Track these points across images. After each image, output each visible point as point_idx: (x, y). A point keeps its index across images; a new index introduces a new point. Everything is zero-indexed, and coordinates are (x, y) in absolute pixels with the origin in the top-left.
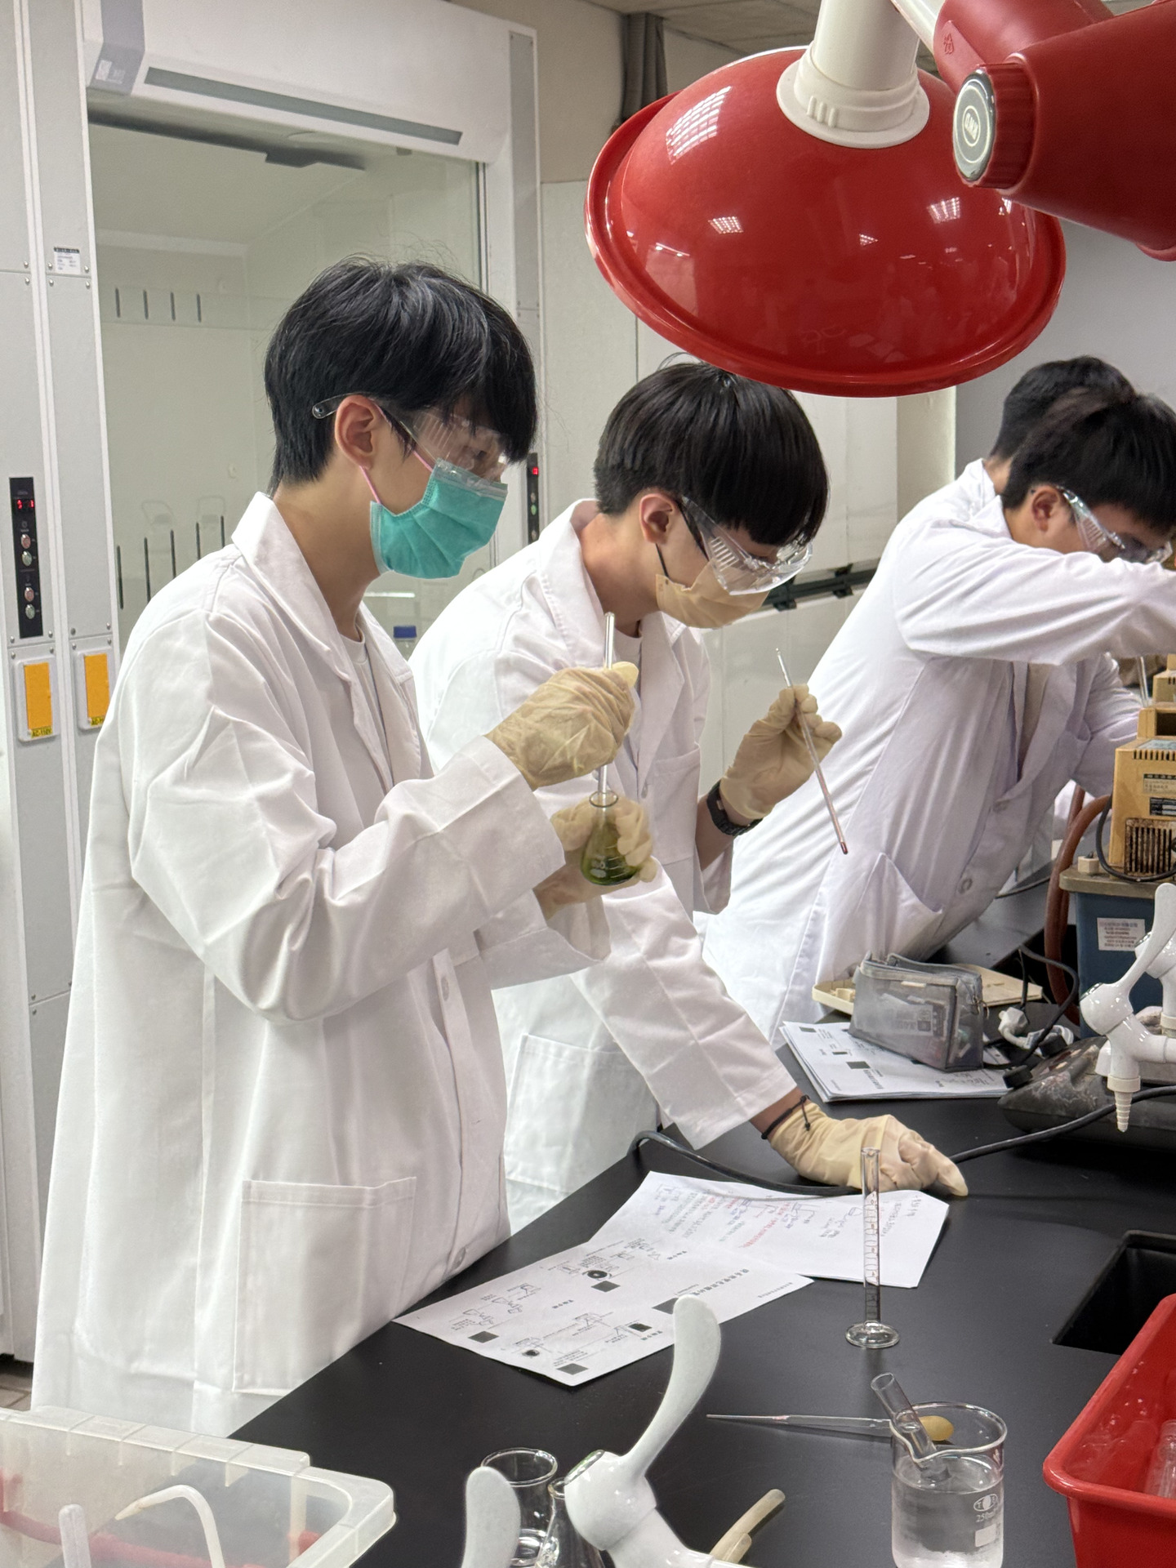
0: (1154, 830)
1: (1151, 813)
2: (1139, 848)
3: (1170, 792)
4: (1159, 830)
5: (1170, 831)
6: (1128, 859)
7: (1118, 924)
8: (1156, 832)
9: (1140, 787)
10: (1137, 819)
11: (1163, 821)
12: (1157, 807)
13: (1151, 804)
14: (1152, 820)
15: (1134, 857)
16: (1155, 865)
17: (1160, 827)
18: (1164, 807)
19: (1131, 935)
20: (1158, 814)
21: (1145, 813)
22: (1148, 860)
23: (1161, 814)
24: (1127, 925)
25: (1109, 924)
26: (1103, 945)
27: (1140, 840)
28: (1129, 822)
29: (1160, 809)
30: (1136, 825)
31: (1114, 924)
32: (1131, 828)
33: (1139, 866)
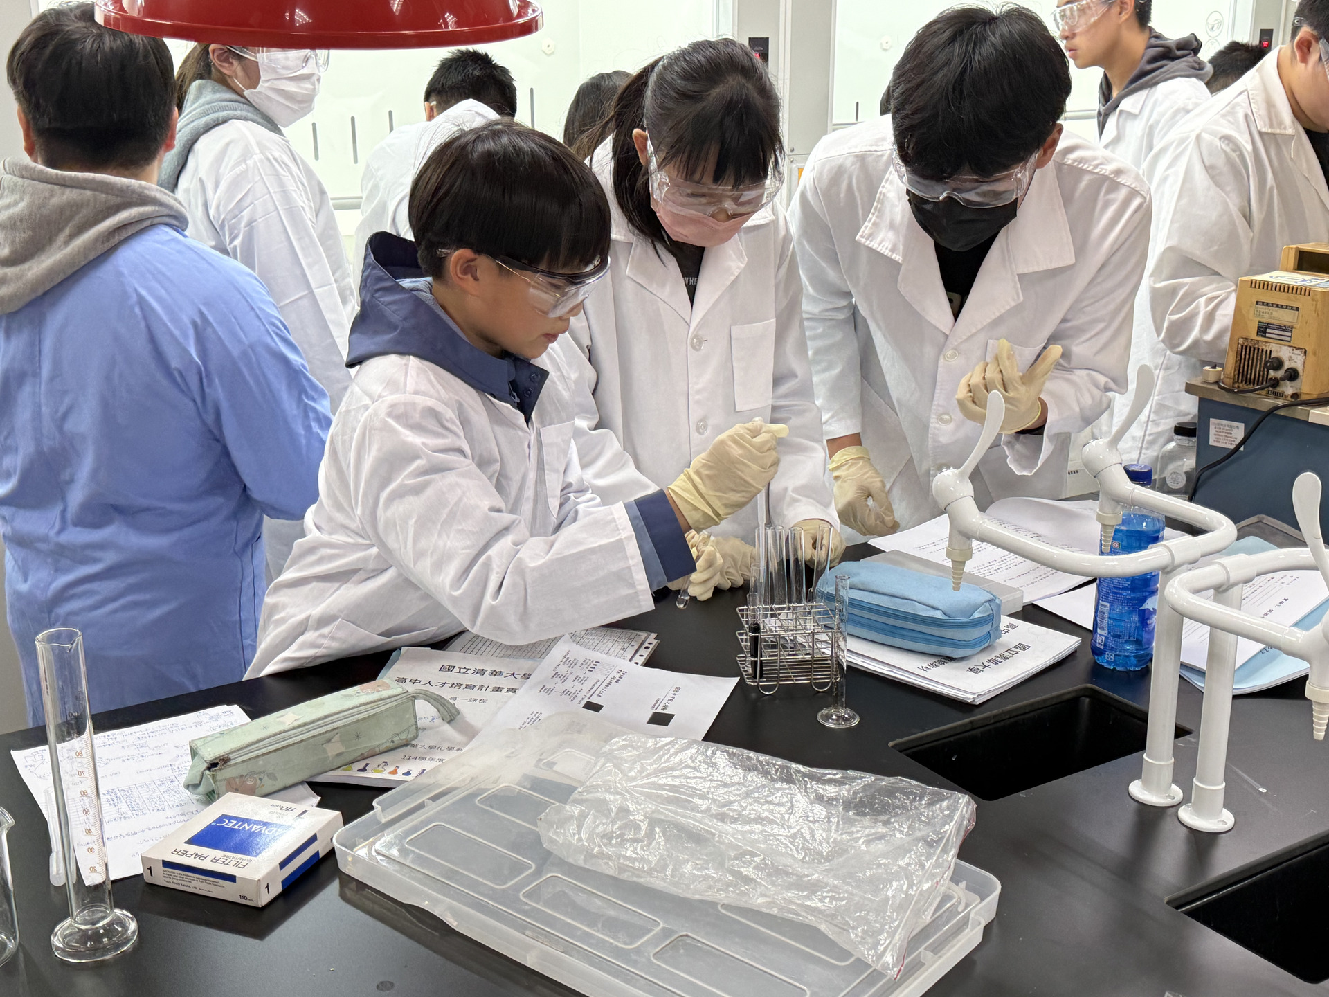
0: (1258, 349)
1: (1258, 334)
2: (1246, 363)
3: (1274, 318)
4: (1262, 350)
5: (1271, 351)
6: (1237, 372)
7: (1225, 425)
8: (1260, 351)
9: (1254, 311)
10: (1246, 339)
11: (1266, 342)
12: (1262, 330)
13: (1258, 327)
14: (1258, 341)
16: (1257, 379)
17: (1263, 347)
18: (1268, 330)
19: (1231, 435)
20: (1262, 336)
21: (1253, 335)
22: (1251, 374)
23: (1265, 337)
24: (1231, 427)
25: (1218, 424)
26: (1212, 443)
27: (1247, 356)
28: (1241, 341)
29: (1265, 332)
30: (1245, 344)
31: (1221, 425)
32: (1242, 346)
33: (1244, 379)
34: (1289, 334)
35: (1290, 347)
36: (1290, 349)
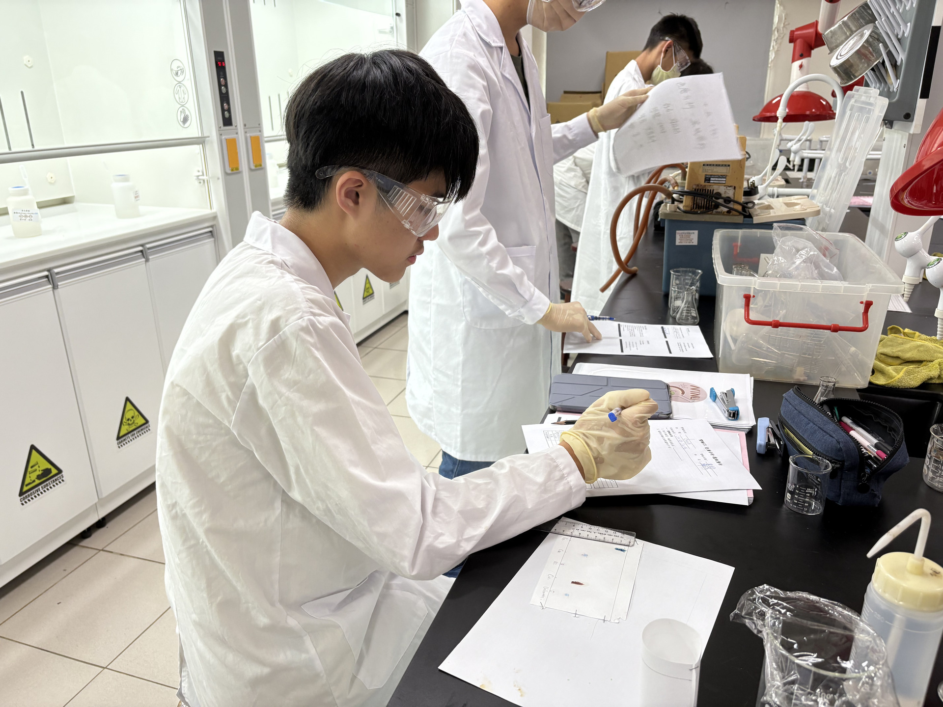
0: (705, 190)
1: (705, 182)
3: (715, 172)
4: (708, 190)
5: (713, 190)
6: (692, 204)
7: (686, 233)
8: (707, 190)
9: (701, 170)
10: (698, 185)
11: (710, 186)
12: (707, 180)
13: (705, 178)
14: (705, 185)
15: (695, 202)
16: (705, 205)
17: (708, 188)
19: (691, 238)
20: (708, 182)
21: (702, 182)
22: (702, 203)
23: (709, 182)
24: (690, 233)
25: (682, 233)
26: (677, 244)
28: (694, 187)
29: (710, 180)
30: (697, 188)
31: (684, 233)
32: (695, 189)
33: (697, 206)
34: (725, 179)
35: (725, 186)
36: (725, 187)
